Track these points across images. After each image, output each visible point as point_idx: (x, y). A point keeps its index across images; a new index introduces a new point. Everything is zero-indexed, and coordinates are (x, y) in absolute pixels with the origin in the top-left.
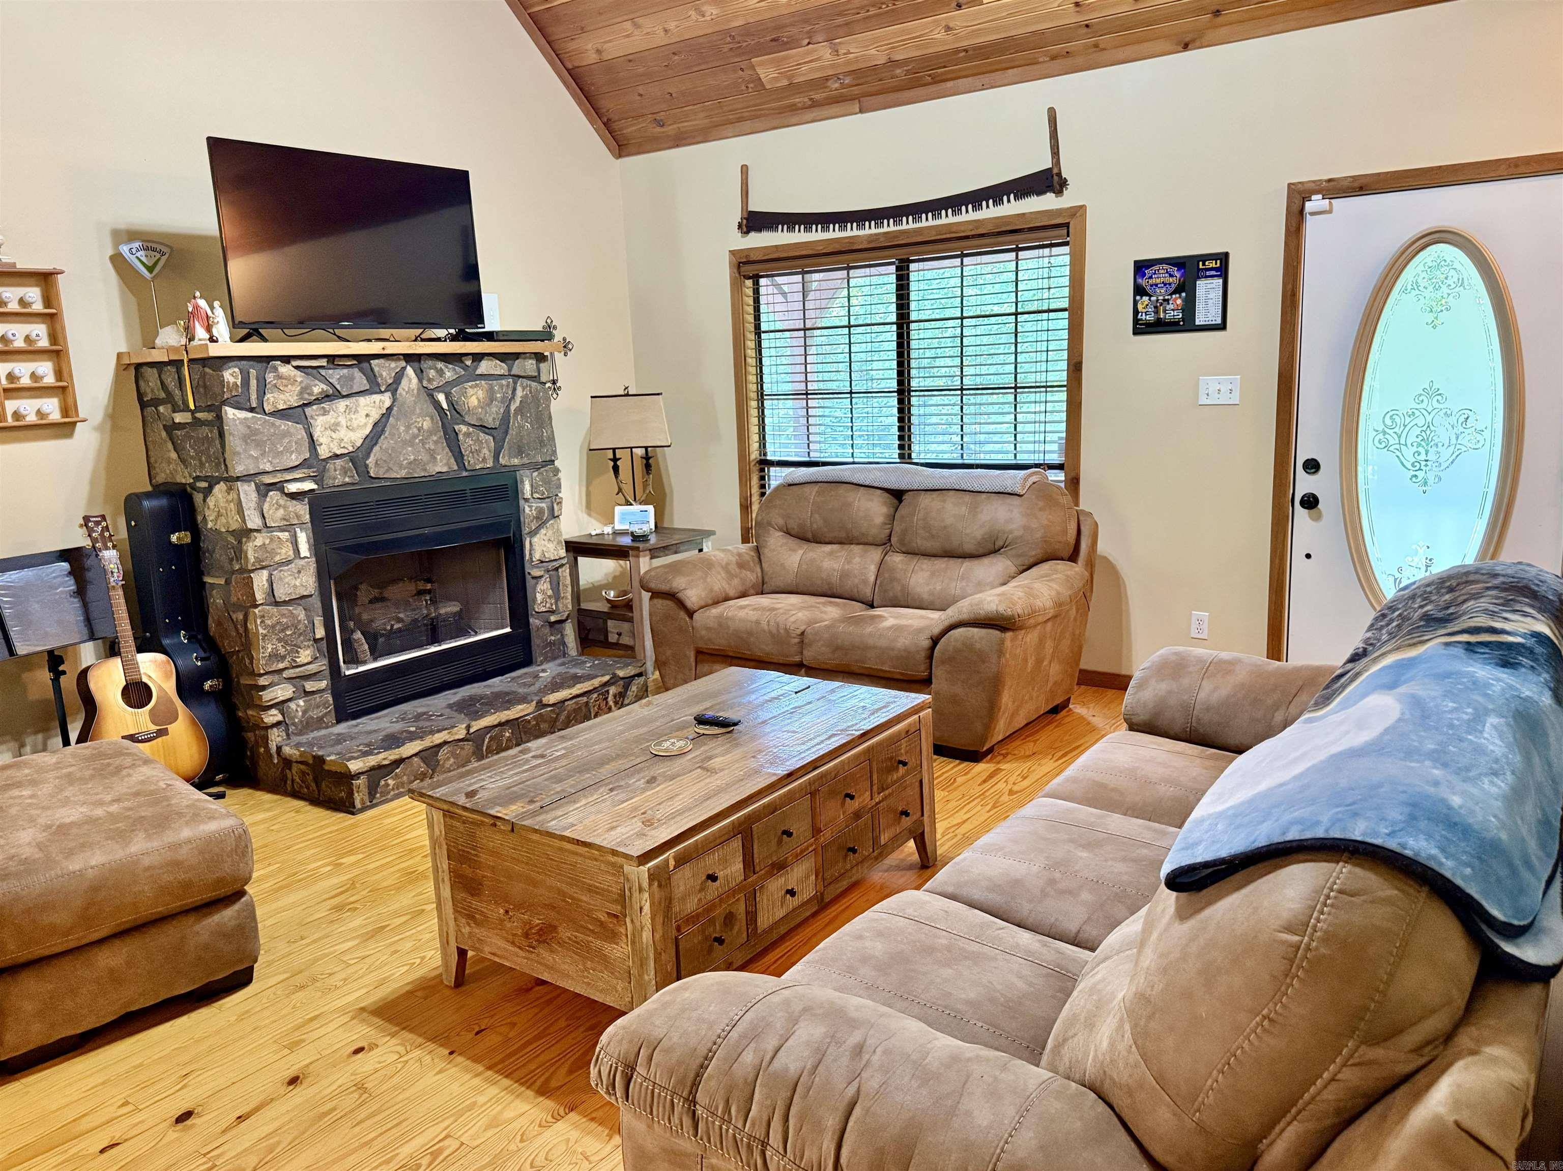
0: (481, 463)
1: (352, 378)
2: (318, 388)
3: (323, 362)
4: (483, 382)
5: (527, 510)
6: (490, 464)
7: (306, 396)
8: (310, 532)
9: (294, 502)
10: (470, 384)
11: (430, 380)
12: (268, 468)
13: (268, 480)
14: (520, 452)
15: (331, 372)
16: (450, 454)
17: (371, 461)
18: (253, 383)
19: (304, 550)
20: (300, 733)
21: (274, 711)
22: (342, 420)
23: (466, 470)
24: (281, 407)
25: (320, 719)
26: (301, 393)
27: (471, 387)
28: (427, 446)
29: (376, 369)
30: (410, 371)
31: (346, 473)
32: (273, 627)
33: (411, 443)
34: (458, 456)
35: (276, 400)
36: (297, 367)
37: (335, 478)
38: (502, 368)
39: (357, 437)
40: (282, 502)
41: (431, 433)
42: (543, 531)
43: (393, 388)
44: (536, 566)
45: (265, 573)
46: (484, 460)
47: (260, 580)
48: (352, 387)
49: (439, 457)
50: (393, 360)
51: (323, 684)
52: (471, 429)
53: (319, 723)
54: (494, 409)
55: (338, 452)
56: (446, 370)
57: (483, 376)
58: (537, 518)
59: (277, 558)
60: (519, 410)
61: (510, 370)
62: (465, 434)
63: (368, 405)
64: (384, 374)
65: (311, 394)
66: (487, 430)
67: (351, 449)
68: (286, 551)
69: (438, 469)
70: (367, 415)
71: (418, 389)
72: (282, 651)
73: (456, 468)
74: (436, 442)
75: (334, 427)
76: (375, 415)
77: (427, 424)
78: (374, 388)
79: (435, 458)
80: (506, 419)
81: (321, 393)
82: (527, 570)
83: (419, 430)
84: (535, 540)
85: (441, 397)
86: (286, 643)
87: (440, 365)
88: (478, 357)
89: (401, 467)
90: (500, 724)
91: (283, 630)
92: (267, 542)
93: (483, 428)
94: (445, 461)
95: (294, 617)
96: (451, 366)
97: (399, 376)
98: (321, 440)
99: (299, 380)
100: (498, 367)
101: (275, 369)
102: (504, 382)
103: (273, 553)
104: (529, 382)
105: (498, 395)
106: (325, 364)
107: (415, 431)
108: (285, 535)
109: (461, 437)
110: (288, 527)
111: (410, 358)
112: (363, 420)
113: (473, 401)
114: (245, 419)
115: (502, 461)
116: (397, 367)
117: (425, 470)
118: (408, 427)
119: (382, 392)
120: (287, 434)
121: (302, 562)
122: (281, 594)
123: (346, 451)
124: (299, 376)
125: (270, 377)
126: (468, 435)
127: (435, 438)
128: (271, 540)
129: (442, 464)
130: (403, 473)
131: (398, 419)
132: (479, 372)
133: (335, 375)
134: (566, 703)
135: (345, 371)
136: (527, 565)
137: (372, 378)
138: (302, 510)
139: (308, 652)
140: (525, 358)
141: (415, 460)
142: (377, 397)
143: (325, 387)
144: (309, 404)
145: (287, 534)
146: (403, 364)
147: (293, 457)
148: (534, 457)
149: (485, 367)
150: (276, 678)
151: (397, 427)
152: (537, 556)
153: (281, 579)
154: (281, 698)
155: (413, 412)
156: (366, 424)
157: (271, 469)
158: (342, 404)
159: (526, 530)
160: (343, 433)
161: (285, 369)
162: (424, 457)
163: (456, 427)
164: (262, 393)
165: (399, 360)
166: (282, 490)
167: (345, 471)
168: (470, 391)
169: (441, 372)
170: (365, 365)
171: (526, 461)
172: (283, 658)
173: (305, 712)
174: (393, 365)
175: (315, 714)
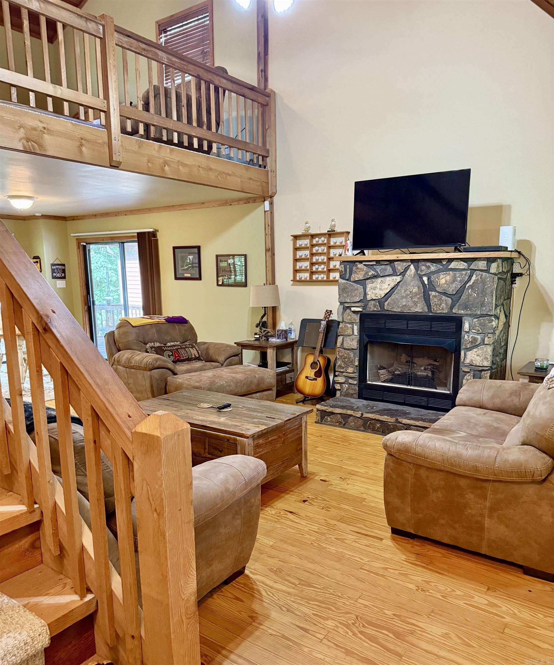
0: (441, 310)
1: (386, 270)
2: (371, 273)
3: (374, 263)
4: (451, 272)
5: (466, 337)
6: (445, 311)
7: (366, 276)
8: (359, 326)
9: (354, 314)
10: (443, 273)
11: (421, 271)
12: (348, 301)
13: (346, 305)
14: (466, 307)
15: (378, 267)
16: (425, 304)
17: (386, 303)
18: (348, 270)
19: (356, 332)
20: (344, 396)
21: (338, 385)
22: (378, 286)
23: (431, 312)
24: (357, 279)
25: (352, 394)
26: (365, 275)
27: (442, 274)
28: (414, 300)
29: (396, 266)
30: (412, 267)
31: (375, 307)
32: (342, 356)
33: (406, 297)
34: (429, 306)
35: (356, 277)
36: (364, 265)
37: (370, 308)
38: (464, 265)
39: (383, 293)
40: (350, 314)
41: (416, 294)
42: (475, 350)
43: (403, 274)
44: (466, 366)
45: (342, 337)
46: (443, 309)
47: (340, 339)
48: (385, 273)
49: (419, 305)
50: (405, 262)
51: (356, 382)
52: (437, 294)
53: (351, 396)
54: (454, 285)
55: (374, 298)
56: (431, 266)
57: (452, 270)
58: (472, 342)
59: (346, 333)
60: (471, 287)
61: (469, 266)
62: (433, 296)
63: (390, 281)
64: (399, 268)
65: (368, 275)
66: (448, 295)
67: (379, 297)
68: (349, 332)
69: (416, 310)
70: (389, 285)
71: (415, 275)
72: (343, 365)
73: (427, 311)
74: (418, 298)
75: (375, 288)
76: (392, 285)
77: (415, 290)
78: (394, 274)
79: (417, 305)
80: (460, 291)
81: (372, 275)
82: (461, 367)
83: (411, 292)
84: (469, 353)
85: (425, 279)
86: (345, 363)
87: (428, 264)
88: (450, 260)
89: (398, 307)
90: (378, 420)
91: (345, 359)
92: (343, 327)
93: (445, 294)
94: (421, 307)
95: (350, 355)
96: (434, 264)
97: (407, 269)
98: (369, 293)
99: (365, 269)
100: (463, 265)
101: (357, 265)
102: (464, 272)
103: (345, 331)
104: (481, 273)
105: (459, 279)
106: (375, 264)
107: (409, 293)
108: (349, 326)
109: (431, 297)
110: (352, 323)
111: (413, 261)
112: (387, 286)
113: (443, 281)
114: (344, 283)
115: (454, 311)
116: (406, 265)
117: (410, 310)
118: (405, 291)
119: (397, 275)
120: (357, 289)
121: (354, 336)
122: (346, 345)
123: (377, 298)
124: (365, 268)
125: (354, 268)
126: (435, 296)
127: (418, 296)
128: (345, 326)
129: (419, 308)
130: (399, 310)
131: (402, 287)
132: (449, 267)
133: (379, 268)
134: (412, 427)
135: (384, 267)
136: (461, 364)
137: (394, 269)
138: (357, 318)
139: (352, 369)
140: (480, 260)
141: (405, 305)
142: (394, 278)
143: (374, 273)
144: (368, 279)
145: (351, 325)
146: (410, 263)
147: (357, 298)
148: (475, 311)
149: (453, 265)
150: (340, 374)
151: (401, 291)
152: (468, 361)
153: (346, 340)
154: (340, 382)
155: (409, 285)
156: (387, 288)
157: (349, 301)
158: (379, 280)
159: (463, 347)
160: (377, 291)
161: (360, 266)
162: (410, 304)
163: (430, 292)
164: (351, 275)
165: (408, 262)
166: (350, 309)
167: (375, 306)
168: (442, 276)
169: (429, 267)
170: (392, 264)
171: (469, 312)
172: (343, 368)
173: (347, 390)
174: (405, 264)
175: (351, 392)
